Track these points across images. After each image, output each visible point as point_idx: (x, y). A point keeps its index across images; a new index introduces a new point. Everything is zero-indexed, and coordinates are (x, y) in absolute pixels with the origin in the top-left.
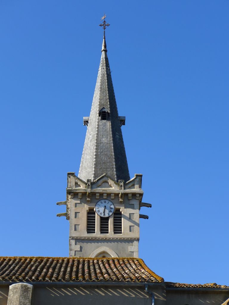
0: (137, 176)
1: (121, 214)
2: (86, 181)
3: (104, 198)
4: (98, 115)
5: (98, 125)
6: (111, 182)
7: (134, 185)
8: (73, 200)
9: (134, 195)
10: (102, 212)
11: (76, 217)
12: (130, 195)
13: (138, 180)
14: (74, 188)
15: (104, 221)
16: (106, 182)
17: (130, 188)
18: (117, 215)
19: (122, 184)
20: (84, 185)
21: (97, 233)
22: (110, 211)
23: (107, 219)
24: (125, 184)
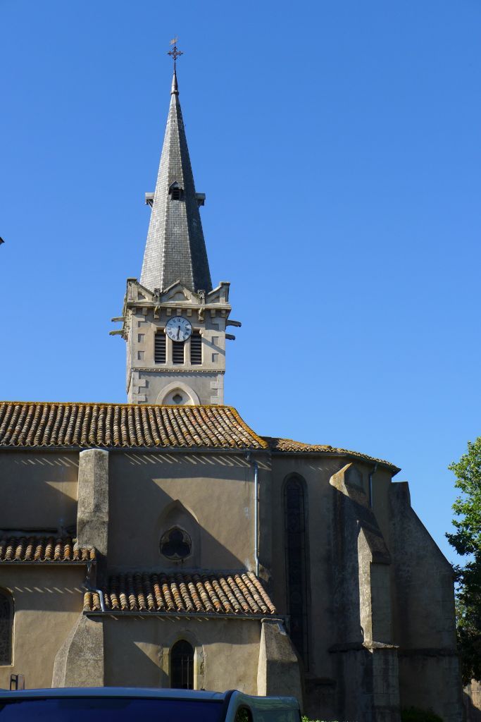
0: (223, 284)
1: (200, 336)
2: (153, 291)
3: (178, 314)
4: (167, 192)
5: (168, 207)
6: (187, 293)
7: (218, 297)
8: (135, 317)
9: (219, 311)
10: (176, 334)
11: (139, 341)
12: (213, 312)
13: (224, 290)
14: (137, 301)
15: (178, 346)
16: (181, 292)
17: (213, 301)
18: (196, 338)
19: (202, 296)
20: (151, 297)
21: (168, 364)
22: (186, 334)
23: (182, 344)
24: (206, 296)
